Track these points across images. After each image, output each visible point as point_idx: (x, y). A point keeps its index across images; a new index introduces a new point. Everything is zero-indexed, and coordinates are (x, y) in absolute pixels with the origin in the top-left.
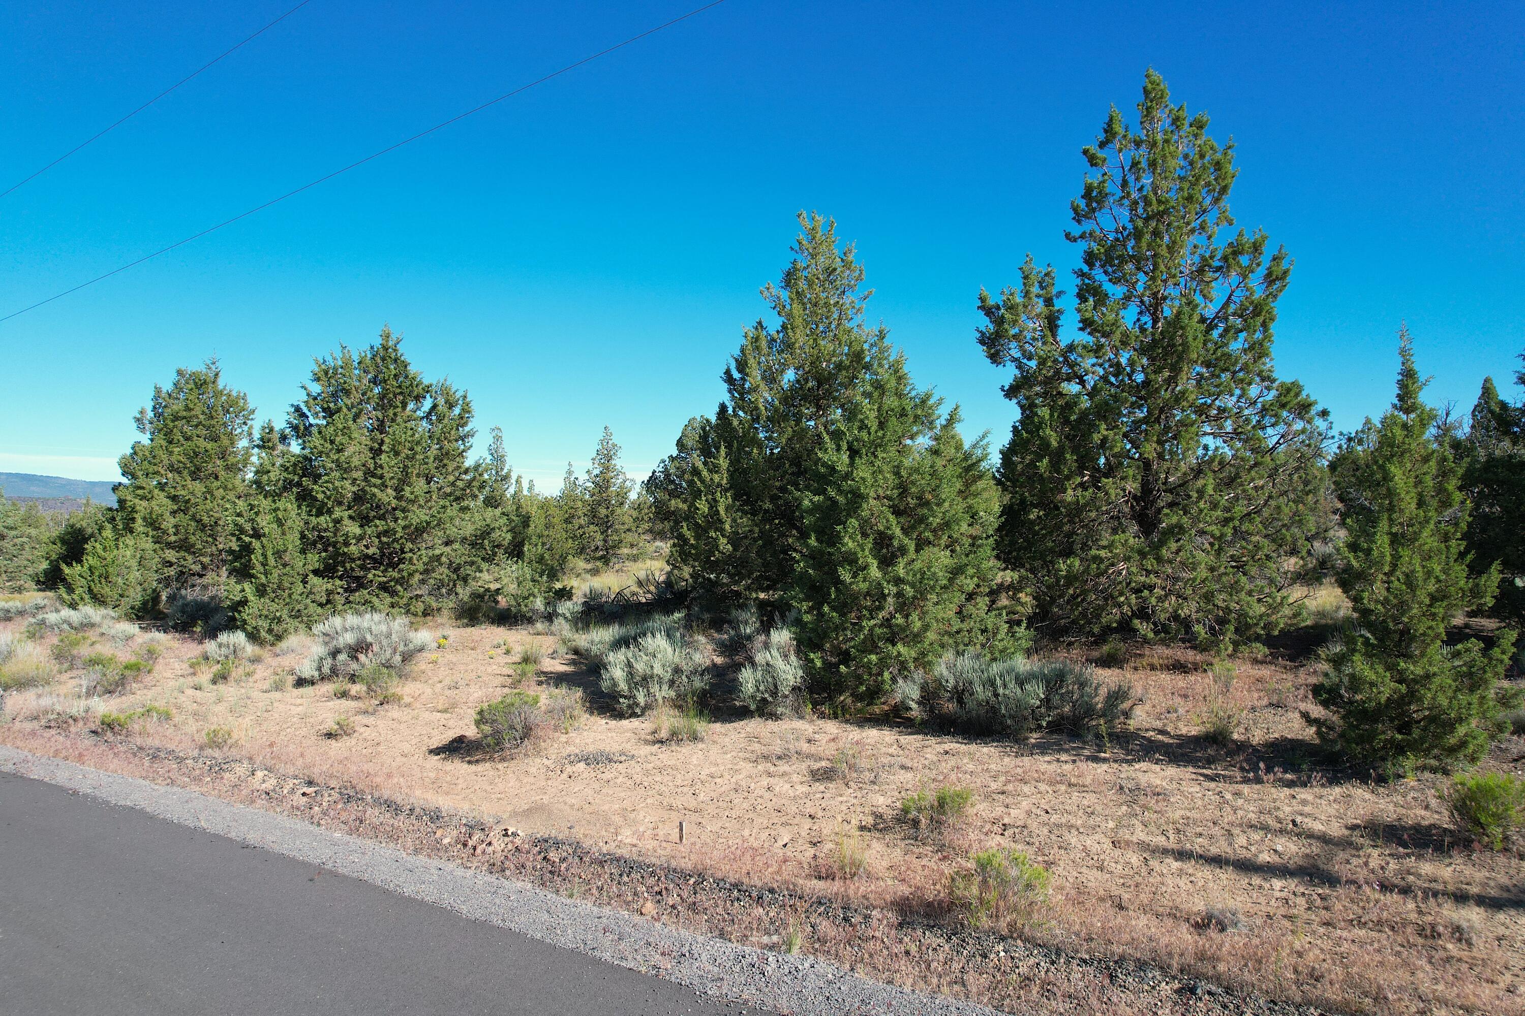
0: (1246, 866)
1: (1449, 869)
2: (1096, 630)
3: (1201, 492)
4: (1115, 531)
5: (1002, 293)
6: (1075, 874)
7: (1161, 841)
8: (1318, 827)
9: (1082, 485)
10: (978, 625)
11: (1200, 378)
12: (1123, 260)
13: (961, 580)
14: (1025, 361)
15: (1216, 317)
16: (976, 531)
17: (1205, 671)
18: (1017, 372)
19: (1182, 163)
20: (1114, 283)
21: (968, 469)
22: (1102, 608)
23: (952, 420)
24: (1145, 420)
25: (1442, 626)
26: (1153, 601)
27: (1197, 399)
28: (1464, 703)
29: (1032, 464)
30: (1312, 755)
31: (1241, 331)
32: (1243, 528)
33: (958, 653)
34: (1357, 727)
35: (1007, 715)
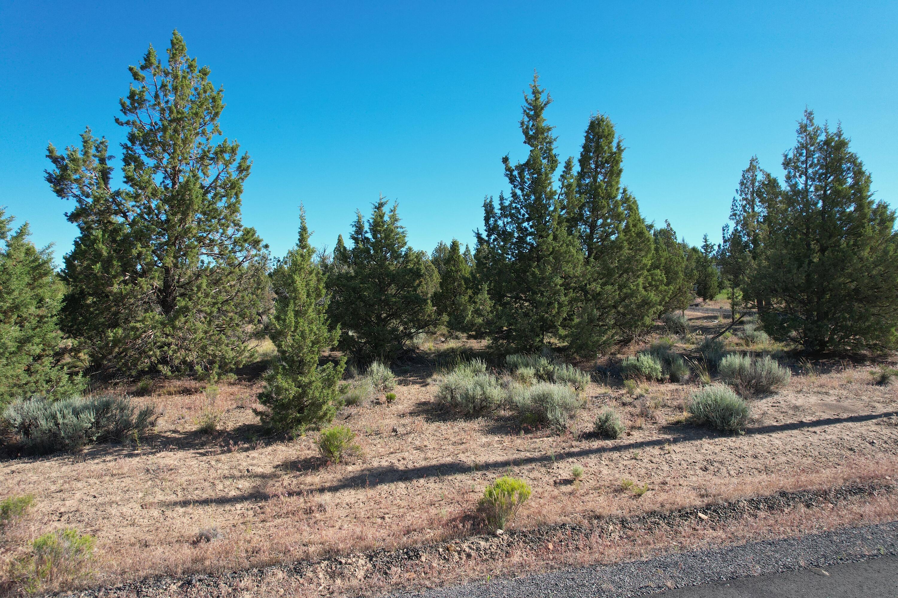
0: (222, 501)
1: (319, 477)
2: (134, 373)
3: (199, 288)
4: (146, 311)
5: (67, 149)
6: (115, 533)
7: (173, 498)
8: (259, 470)
9: (125, 282)
10: (43, 377)
11: (199, 221)
12: (155, 143)
13: (28, 347)
14: (84, 198)
15: (210, 186)
16: (43, 312)
17: (202, 392)
18: (78, 205)
19: (194, 92)
20: (148, 157)
21: (34, 269)
22: (138, 359)
23: (21, 233)
24: (166, 243)
25: (317, 356)
26: (171, 353)
27: (198, 233)
28: (326, 394)
29: (89, 267)
30: (258, 432)
31: (224, 196)
32: (224, 308)
33: (25, 399)
34: (279, 413)
35: (66, 437)
